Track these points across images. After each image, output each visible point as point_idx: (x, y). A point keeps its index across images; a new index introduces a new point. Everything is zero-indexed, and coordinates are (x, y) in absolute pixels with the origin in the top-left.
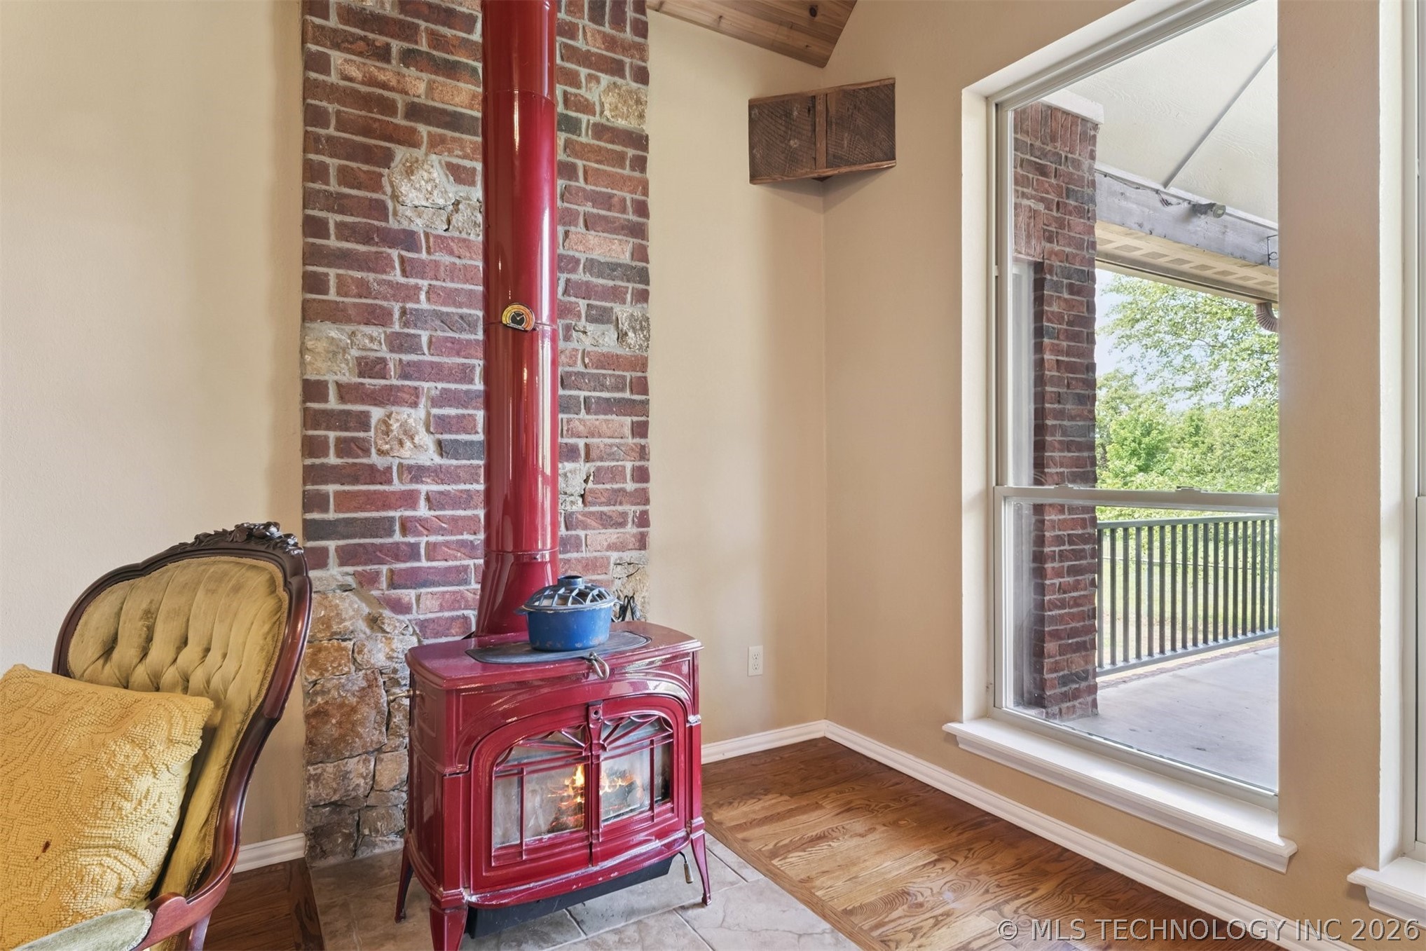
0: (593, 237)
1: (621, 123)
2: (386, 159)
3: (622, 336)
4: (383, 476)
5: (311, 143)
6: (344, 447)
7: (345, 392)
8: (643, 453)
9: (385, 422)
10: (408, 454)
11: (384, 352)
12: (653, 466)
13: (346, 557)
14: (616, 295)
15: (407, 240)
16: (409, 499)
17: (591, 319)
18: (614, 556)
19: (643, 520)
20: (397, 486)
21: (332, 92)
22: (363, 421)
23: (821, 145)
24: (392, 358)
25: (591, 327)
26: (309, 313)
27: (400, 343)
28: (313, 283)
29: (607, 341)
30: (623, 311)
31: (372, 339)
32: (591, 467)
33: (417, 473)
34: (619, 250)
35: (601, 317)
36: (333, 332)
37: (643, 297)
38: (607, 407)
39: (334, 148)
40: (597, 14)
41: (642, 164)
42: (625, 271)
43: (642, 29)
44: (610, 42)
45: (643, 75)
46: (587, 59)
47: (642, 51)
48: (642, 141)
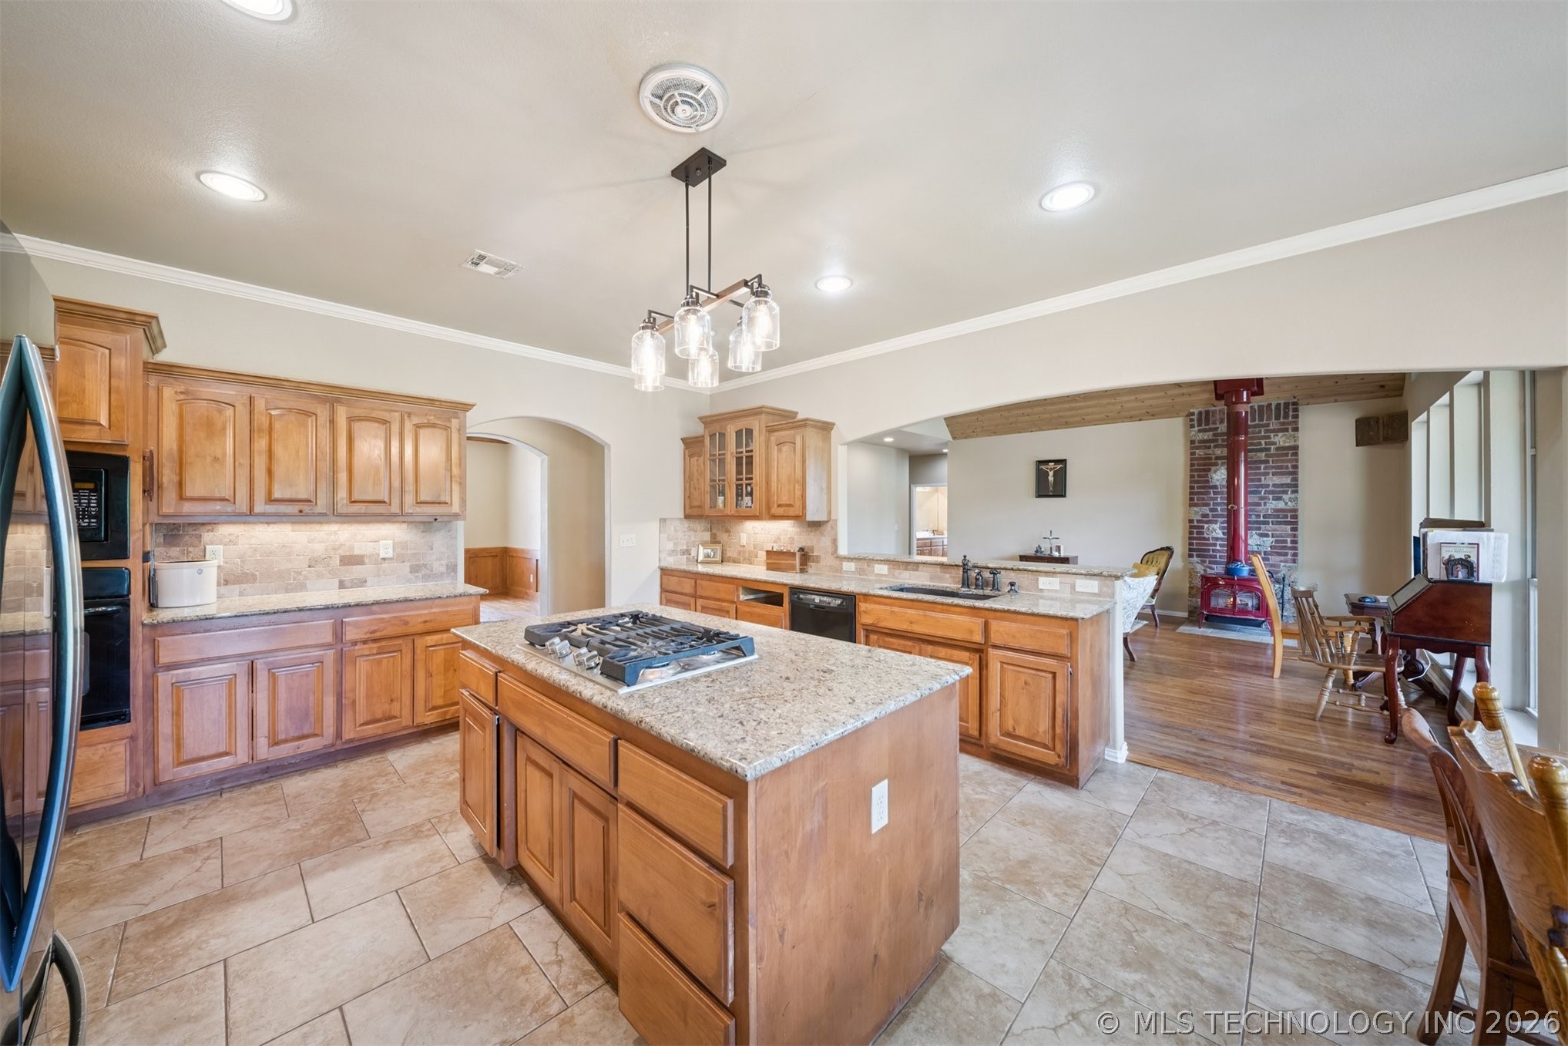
0: (1275, 478)
1: (1287, 444)
2: (1209, 470)
3: (1286, 504)
4: (1208, 539)
5: (1191, 471)
6: (1197, 533)
7: (1198, 521)
8: (1295, 536)
9: (1208, 528)
10: (1214, 535)
11: (1208, 512)
12: (1300, 539)
13: (1198, 556)
14: (1286, 492)
15: (1215, 487)
16: (1215, 545)
17: (1273, 500)
18: (1282, 564)
19: (1295, 555)
20: (1211, 541)
21: (1197, 459)
22: (1203, 527)
23: (1381, 434)
24: (1210, 514)
25: (1274, 502)
26: (1191, 505)
27: (1212, 510)
28: (1191, 499)
29: (1281, 505)
30: (1287, 497)
31: (1206, 510)
32: (1274, 539)
33: (1217, 539)
34: (1287, 480)
35: (1279, 499)
36: (1196, 509)
37: (1296, 492)
39: (1196, 470)
40: (1277, 417)
41: (1296, 454)
42: (1288, 485)
43: (1296, 417)
44: (1283, 424)
45: (1296, 429)
46: (1273, 431)
47: (1296, 423)
48: (1296, 448)
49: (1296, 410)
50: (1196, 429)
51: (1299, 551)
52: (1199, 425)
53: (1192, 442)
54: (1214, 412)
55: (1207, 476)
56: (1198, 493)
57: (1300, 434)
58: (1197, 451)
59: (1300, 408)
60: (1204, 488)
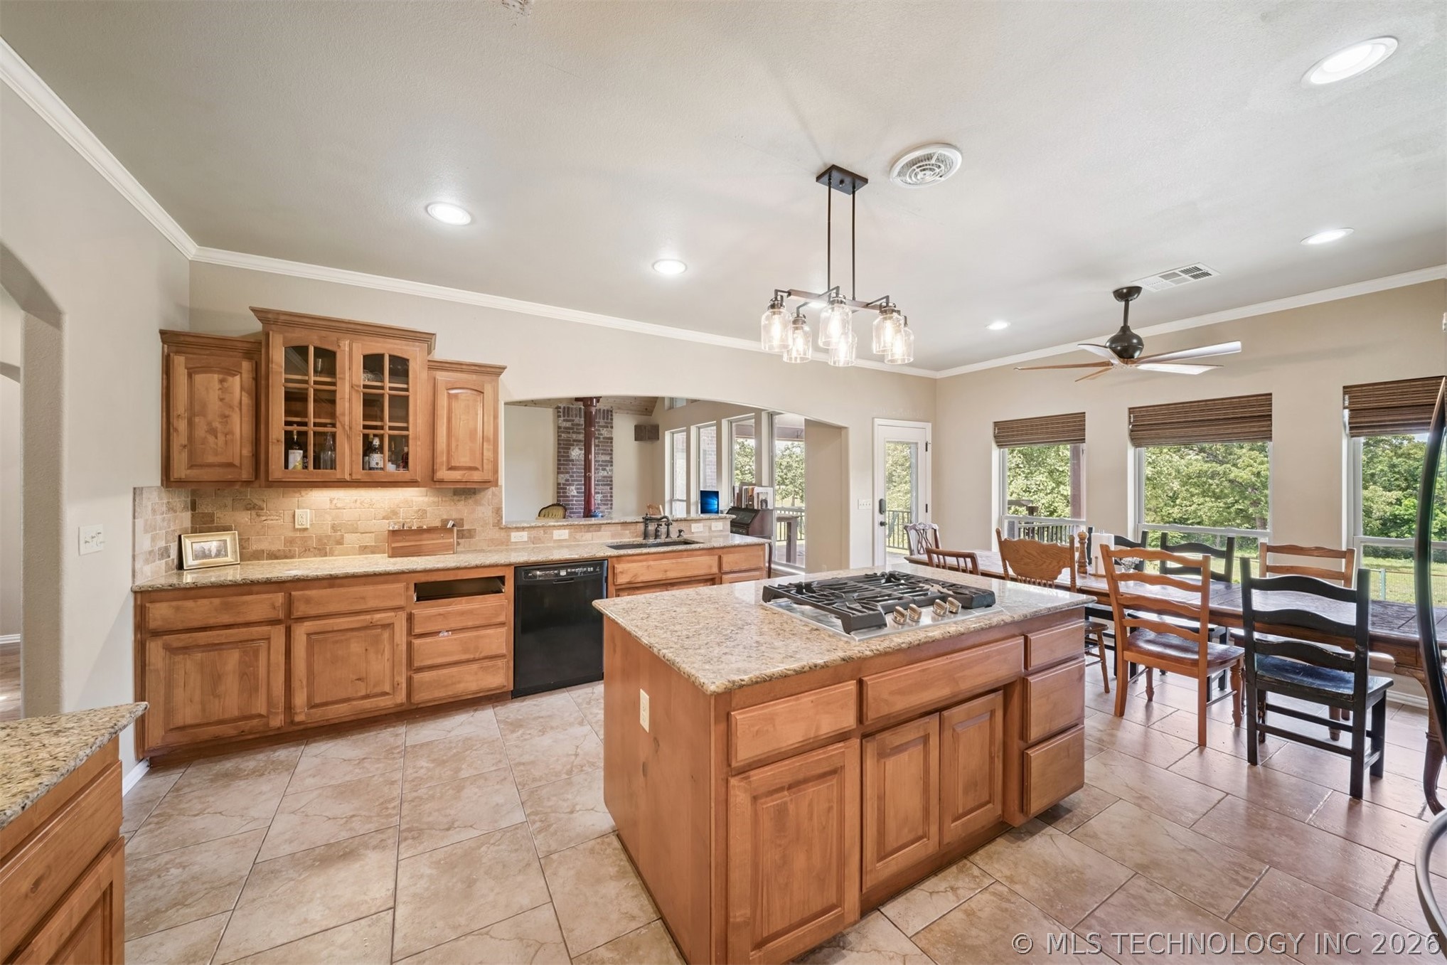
1: (608, 436)
2: (571, 449)
3: (608, 473)
4: (569, 497)
5: (558, 448)
6: (563, 492)
7: (564, 484)
8: (611, 492)
9: (569, 489)
10: (572, 494)
11: (570, 478)
12: (613, 494)
14: (607, 466)
15: (573, 460)
16: (572, 500)
19: (612, 504)
20: (571, 498)
21: (563, 440)
22: (566, 488)
23: (648, 434)
24: (572, 479)
26: (558, 473)
27: (573, 477)
28: (559, 468)
29: (605, 474)
30: (608, 468)
31: (567, 476)
33: (574, 496)
34: (608, 458)
35: (604, 470)
36: (562, 475)
37: (612, 465)
38: (605, 485)
39: (563, 448)
40: (604, 419)
41: (611, 443)
42: (609, 461)
43: (612, 419)
44: (606, 423)
45: (612, 427)
46: (602, 427)
47: (612, 423)
48: (611, 438)
49: (612, 415)
50: (562, 418)
51: (614, 502)
52: (564, 416)
53: (559, 428)
54: (572, 408)
55: (568, 452)
56: (564, 464)
57: (614, 430)
58: (563, 435)
59: (614, 414)
60: (567, 460)
